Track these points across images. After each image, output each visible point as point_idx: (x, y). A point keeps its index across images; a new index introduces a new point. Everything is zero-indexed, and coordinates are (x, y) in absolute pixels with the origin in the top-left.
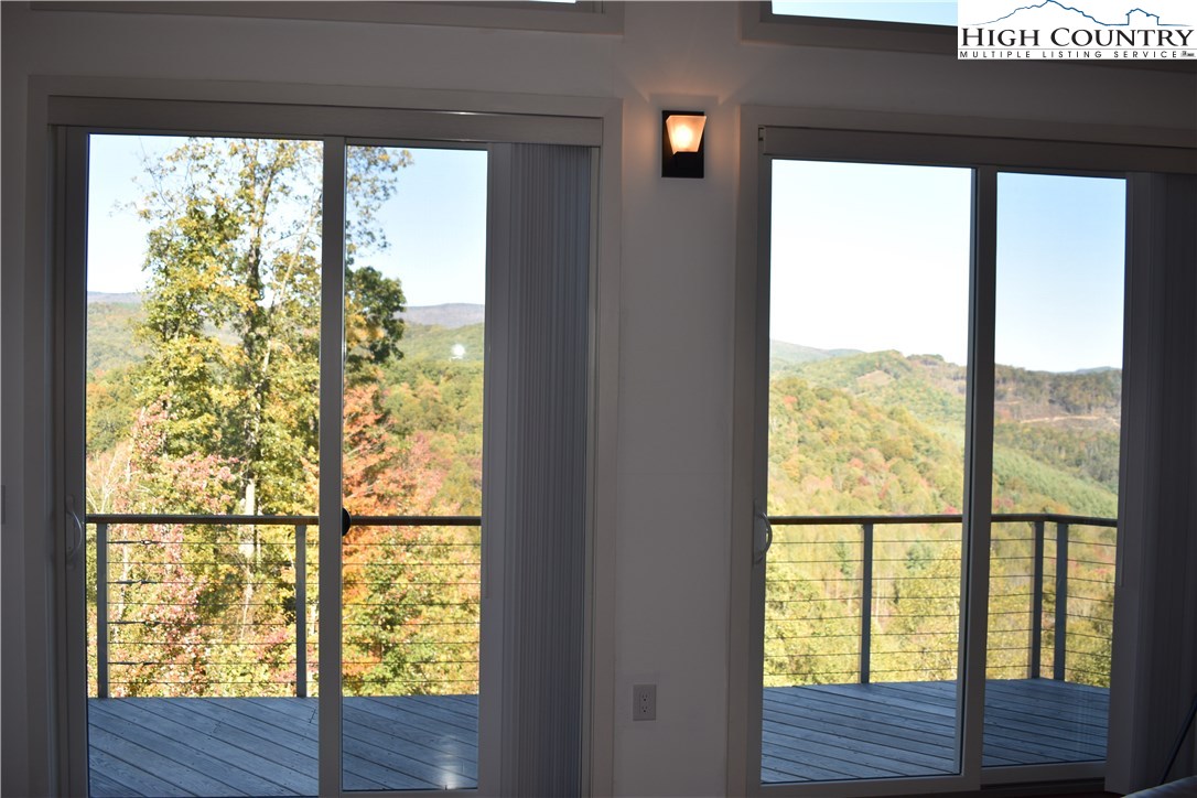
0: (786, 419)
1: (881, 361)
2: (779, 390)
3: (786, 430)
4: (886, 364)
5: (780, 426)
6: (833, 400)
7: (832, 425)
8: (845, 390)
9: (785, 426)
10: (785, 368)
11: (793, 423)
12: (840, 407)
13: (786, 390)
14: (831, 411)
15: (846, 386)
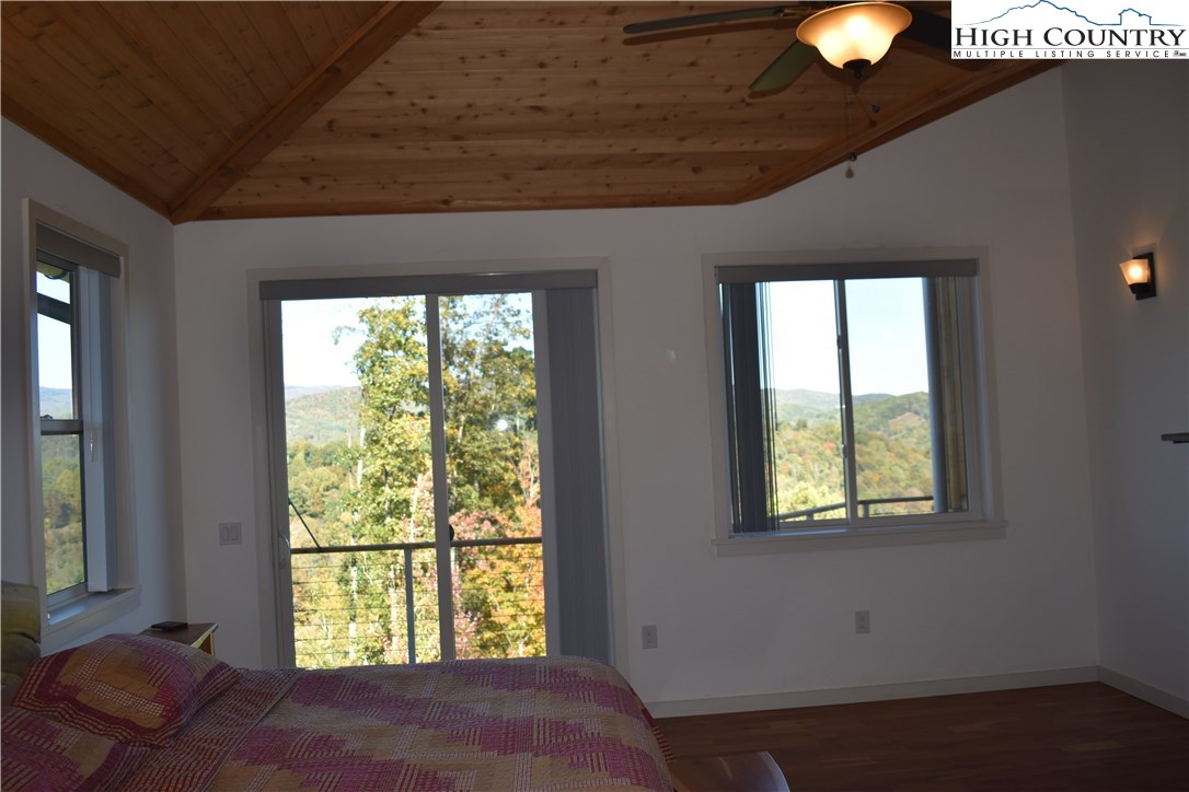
0: (827, 465)
1: (911, 403)
2: (818, 437)
3: (827, 475)
4: (915, 406)
5: (822, 471)
6: (872, 443)
7: (872, 468)
8: (879, 433)
9: (827, 471)
10: (818, 416)
11: (834, 468)
12: (878, 450)
13: (824, 437)
14: (869, 454)
15: (878, 430)
